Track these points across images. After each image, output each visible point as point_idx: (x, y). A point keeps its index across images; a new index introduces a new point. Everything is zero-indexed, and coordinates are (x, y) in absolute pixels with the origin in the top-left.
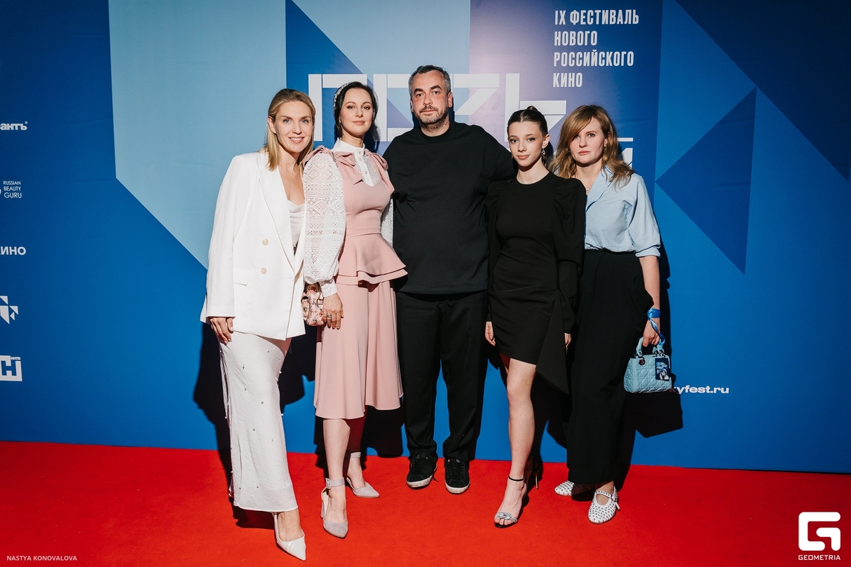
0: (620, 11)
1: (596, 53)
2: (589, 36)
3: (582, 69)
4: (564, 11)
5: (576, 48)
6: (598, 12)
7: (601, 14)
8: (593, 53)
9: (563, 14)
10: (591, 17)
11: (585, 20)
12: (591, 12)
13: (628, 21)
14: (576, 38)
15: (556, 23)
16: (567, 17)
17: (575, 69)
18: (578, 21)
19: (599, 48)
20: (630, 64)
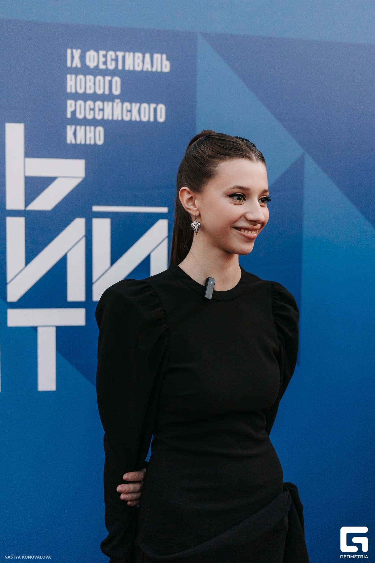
0: (147, 56)
1: (120, 104)
2: (110, 82)
3: (102, 123)
4: (79, 51)
5: (94, 97)
6: (120, 54)
7: (124, 57)
8: (115, 104)
9: (77, 53)
10: (112, 60)
11: (105, 63)
12: (111, 54)
13: (157, 68)
14: (95, 84)
15: (69, 64)
16: (82, 58)
17: (94, 123)
18: (95, 64)
19: (124, 97)
20: (161, 118)
